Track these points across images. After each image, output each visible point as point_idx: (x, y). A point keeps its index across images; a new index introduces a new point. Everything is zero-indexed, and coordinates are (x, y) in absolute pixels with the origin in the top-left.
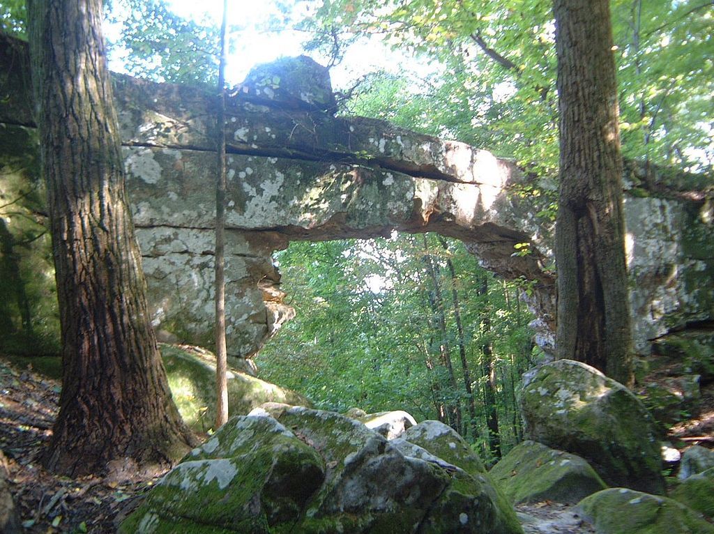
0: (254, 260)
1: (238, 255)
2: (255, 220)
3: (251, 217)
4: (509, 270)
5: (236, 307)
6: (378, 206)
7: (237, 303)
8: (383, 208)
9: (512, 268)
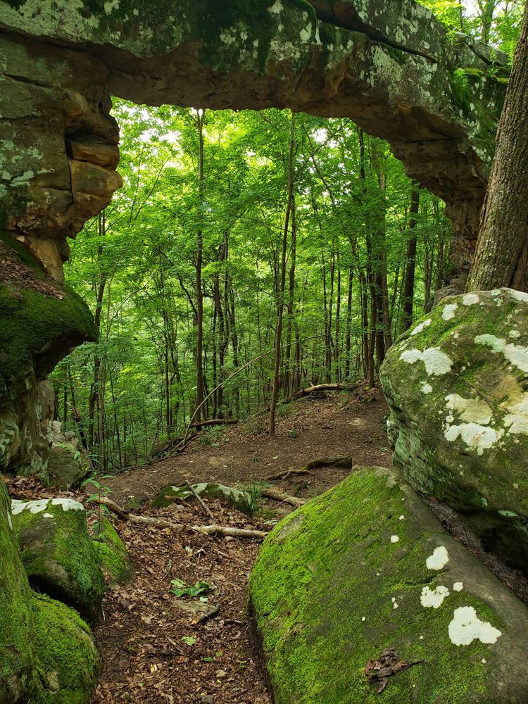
0: (47, 91)
1: (17, 78)
2: (42, 22)
3: (33, 16)
4: (436, 176)
5: (13, 160)
6: (256, 44)
7: (16, 153)
8: (264, 48)
9: (440, 174)
